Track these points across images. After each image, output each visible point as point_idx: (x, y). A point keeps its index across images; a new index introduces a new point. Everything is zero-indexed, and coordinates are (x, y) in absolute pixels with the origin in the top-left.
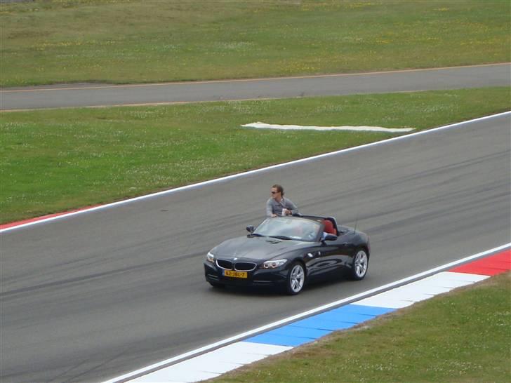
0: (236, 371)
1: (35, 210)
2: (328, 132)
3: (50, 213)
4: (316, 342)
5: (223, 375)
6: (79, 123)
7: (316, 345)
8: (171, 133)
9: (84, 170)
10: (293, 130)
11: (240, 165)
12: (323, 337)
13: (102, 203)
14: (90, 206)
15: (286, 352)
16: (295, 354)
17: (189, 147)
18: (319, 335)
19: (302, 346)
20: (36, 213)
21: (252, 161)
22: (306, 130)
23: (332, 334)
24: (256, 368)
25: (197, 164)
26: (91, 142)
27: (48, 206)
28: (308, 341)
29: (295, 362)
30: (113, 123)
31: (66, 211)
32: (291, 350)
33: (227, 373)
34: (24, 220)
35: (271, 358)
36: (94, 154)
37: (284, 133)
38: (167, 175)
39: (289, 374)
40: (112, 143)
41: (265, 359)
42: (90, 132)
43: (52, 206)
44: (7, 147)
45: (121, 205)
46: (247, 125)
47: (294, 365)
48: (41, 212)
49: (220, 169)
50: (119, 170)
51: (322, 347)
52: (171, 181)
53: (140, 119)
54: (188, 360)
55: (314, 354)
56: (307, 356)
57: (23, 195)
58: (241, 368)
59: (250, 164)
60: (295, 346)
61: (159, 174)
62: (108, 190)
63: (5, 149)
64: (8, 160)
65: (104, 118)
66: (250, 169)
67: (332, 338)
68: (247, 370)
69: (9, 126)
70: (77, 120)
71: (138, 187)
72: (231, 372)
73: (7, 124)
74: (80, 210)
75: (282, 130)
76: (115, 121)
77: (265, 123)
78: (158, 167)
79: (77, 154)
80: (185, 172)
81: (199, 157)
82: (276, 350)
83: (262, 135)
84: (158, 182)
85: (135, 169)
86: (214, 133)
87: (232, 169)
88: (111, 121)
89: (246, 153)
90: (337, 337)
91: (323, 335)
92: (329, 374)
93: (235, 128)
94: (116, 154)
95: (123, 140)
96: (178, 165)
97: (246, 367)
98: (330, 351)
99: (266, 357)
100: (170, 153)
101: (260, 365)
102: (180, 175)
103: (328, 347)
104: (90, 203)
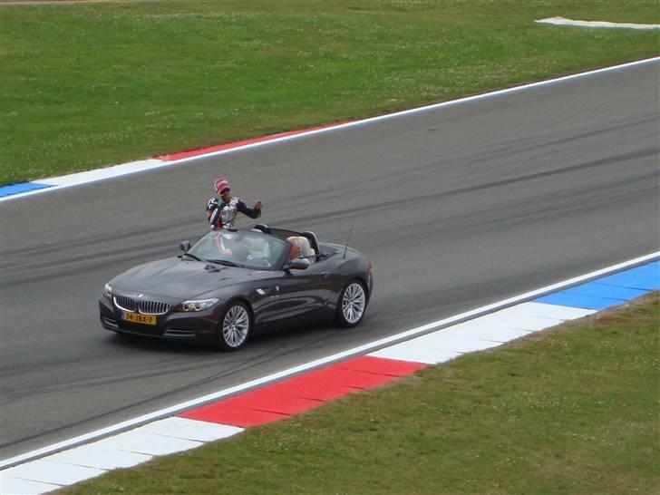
0: (523, 339)
1: (267, 125)
2: (649, 32)
3: (287, 130)
4: (627, 305)
5: (506, 344)
6: (324, 14)
7: (627, 309)
8: (444, 30)
9: (330, 75)
10: (603, 28)
11: (532, 73)
12: (636, 299)
13: (353, 119)
14: (338, 122)
15: (588, 316)
16: (600, 320)
17: (467, 48)
18: (631, 295)
19: (610, 309)
20: (269, 129)
21: (548, 68)
22: (620, 29)
23: (648, 295)
24: (549, 336)
25: (477, 70)
26: (340, 39)
27: (284, 120)
28: (616, 304)
29: (600, 331)
30: (367, 15)
31: (306, 128)
32: (594, 314)
33: (512, 342)
34: (251, 138)
35: (569, 324)
36: (344, 56)
37: (591, 31)
38: (437, 84)
39: (592, 346)
40: (368, 41)
41: (561, 325)
42: (340, 26)
43: (289, 120)
44: (234, 43)
45: (377, 122)
46: (543, 21)
47: (598, 334)
48: (275, 128)
49: (507, 77)
50: (376, 76)
51: (635, 312)
52: (443, 92)
53: (404, 10)
54: (460, 324)
55: (623, 321)
56: (615, 322)
57: (253, 107)
58: (530, 336)
59: (546, 71)
60: (600, 309)
61: (426, 82)
62: (361, 102)
63: (231, 46)
64: (234, 61)
65: (358, 9)
66: (545, 78)
67: (648, 300)
68: (537, 339)
69: (236, 17)
70: (322, 10)
71: (400, 98)
72: (517, 340)
73: (233, 14)
74: (324, 127)
75: (589, 28)
76: (372, 12)
77: (566, 17)
78: (426, 73)
79: (322, 54)
80: (460, 80)
81: (479, 62)
82: (576, 314)
83: (561, 33)
84: (426, 93)
85: (396, 76)
86: (499, 30)
87: (522, 77)
88: (366, 12)
89: (541, 57)
90: (655, 299)
91: (639, 295)
92: (643, 347)
93: (526, 24)
94: (372, 56)
95: (382, 37)
96: (452, 71)
97: (535, 334)
98: (645, 317)
99: (561, 322)
100: (442, 55)
101: (553, 333)
102: (454, 84)
103: (643, 311)
104: (337, 118)
